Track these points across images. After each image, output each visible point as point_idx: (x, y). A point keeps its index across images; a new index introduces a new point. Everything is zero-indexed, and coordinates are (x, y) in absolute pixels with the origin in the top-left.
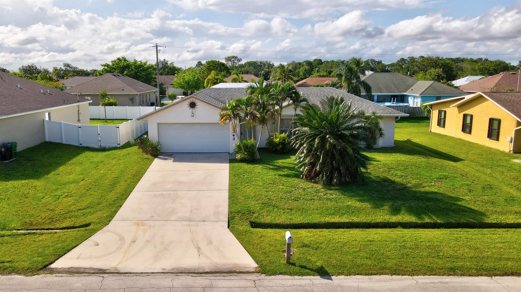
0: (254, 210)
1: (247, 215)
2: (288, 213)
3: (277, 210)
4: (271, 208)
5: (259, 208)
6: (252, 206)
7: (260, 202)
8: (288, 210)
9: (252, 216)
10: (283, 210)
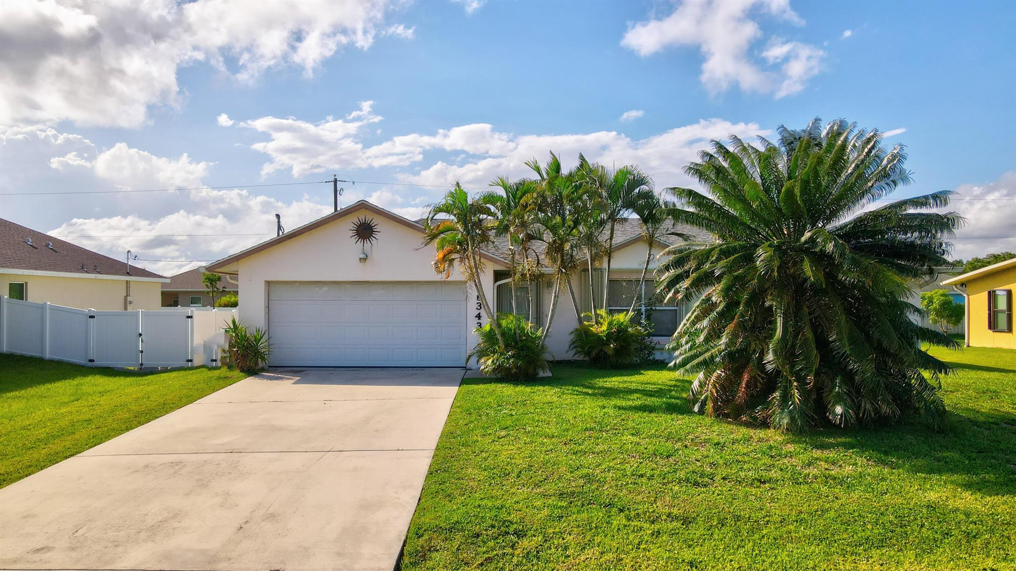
0: (522, 520)
1: (491, 544)
2: (673, 534)
3: (624, 521)
4: (598, 514)
5: (546, 512)
6: (516, 506)
7: (550, 488)
8: (675, 524)
9: (513, 547)
10: (653, 522)
